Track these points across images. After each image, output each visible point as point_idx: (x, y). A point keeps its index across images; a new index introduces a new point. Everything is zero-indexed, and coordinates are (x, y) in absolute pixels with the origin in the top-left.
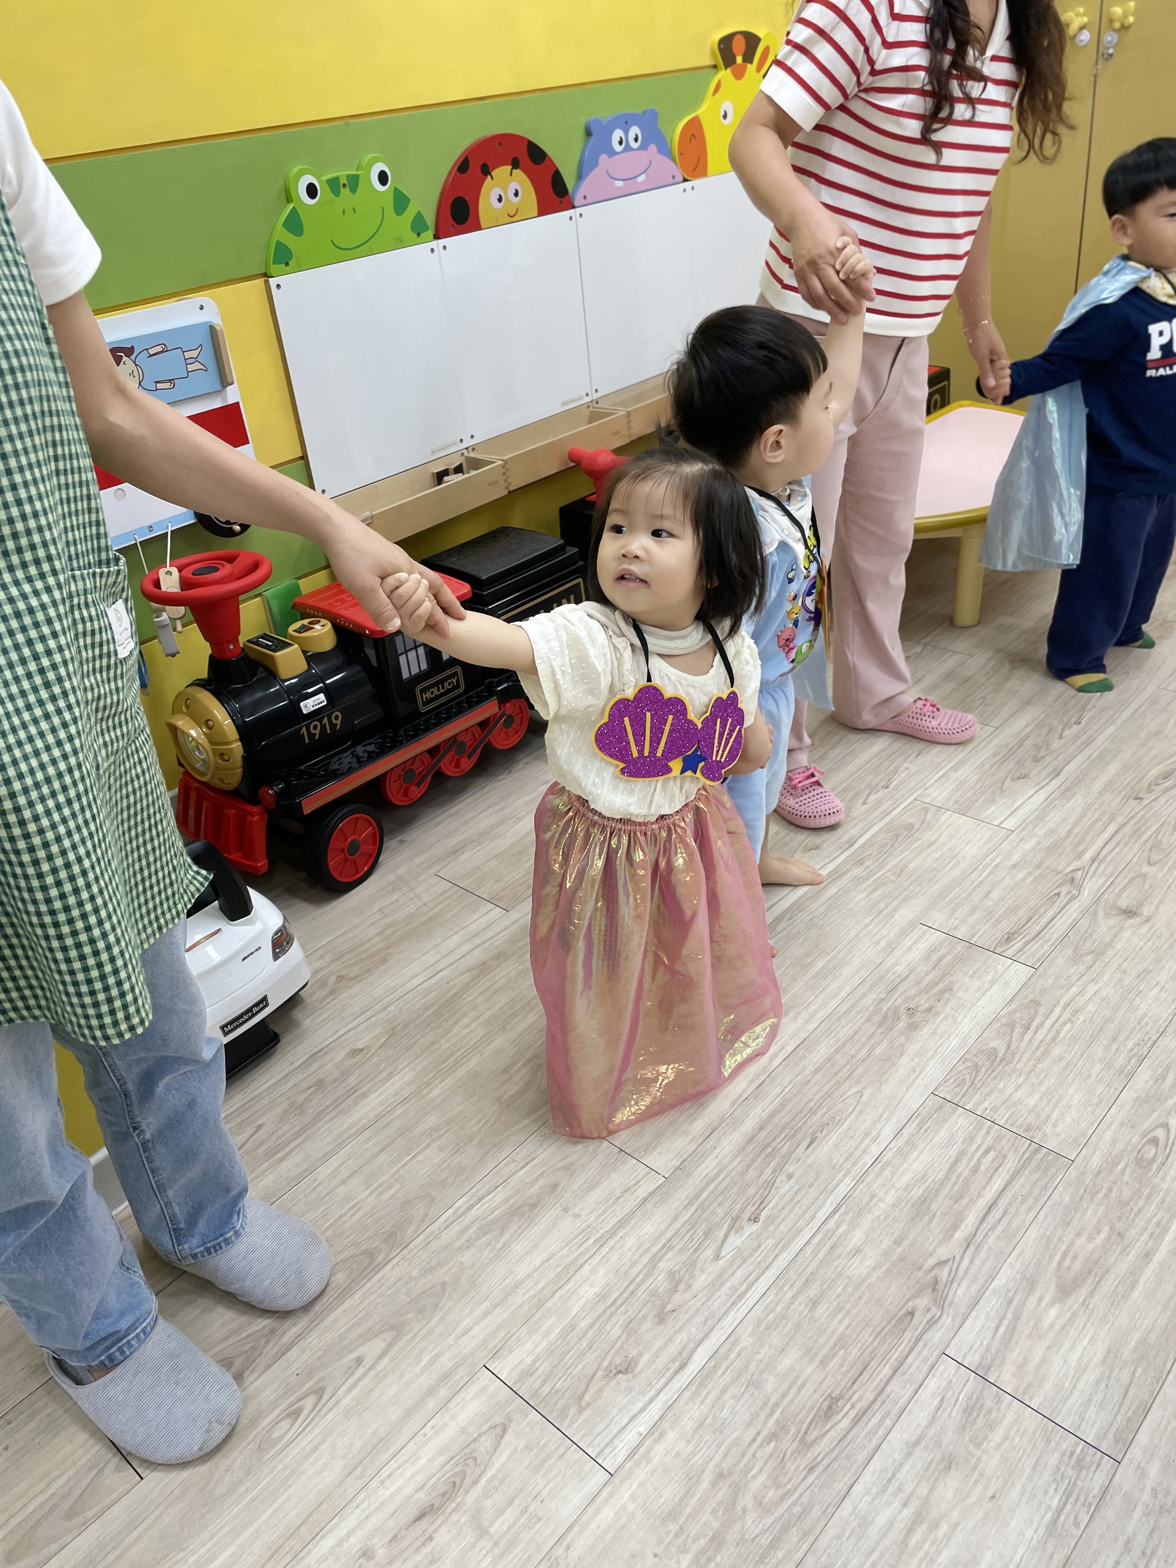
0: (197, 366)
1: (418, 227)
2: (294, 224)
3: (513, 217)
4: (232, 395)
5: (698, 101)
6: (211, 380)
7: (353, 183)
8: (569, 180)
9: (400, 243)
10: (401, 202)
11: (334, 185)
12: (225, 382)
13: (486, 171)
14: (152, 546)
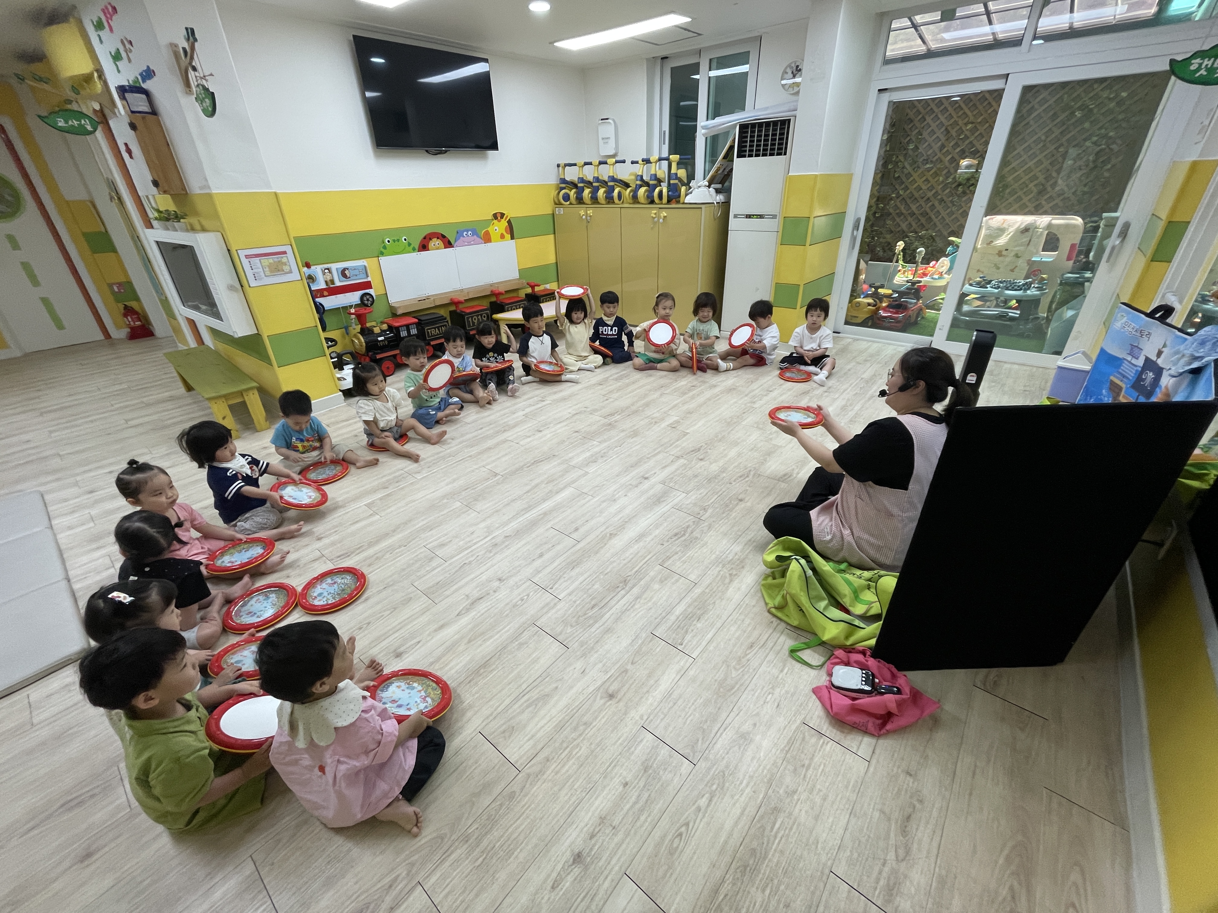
0: (362, 273)
1: (414, 249)
2: (385, 248)
3: (438, 249)
4: (369, 279)
5: (489, 226)
6: (365, 276)
7: (398, 240)
8: (452, 242)
9: (409, 252)
10: (409, 244)
11: (394, 241)
12: (367, 276)
13: (430, 239)
14: (351, 306)
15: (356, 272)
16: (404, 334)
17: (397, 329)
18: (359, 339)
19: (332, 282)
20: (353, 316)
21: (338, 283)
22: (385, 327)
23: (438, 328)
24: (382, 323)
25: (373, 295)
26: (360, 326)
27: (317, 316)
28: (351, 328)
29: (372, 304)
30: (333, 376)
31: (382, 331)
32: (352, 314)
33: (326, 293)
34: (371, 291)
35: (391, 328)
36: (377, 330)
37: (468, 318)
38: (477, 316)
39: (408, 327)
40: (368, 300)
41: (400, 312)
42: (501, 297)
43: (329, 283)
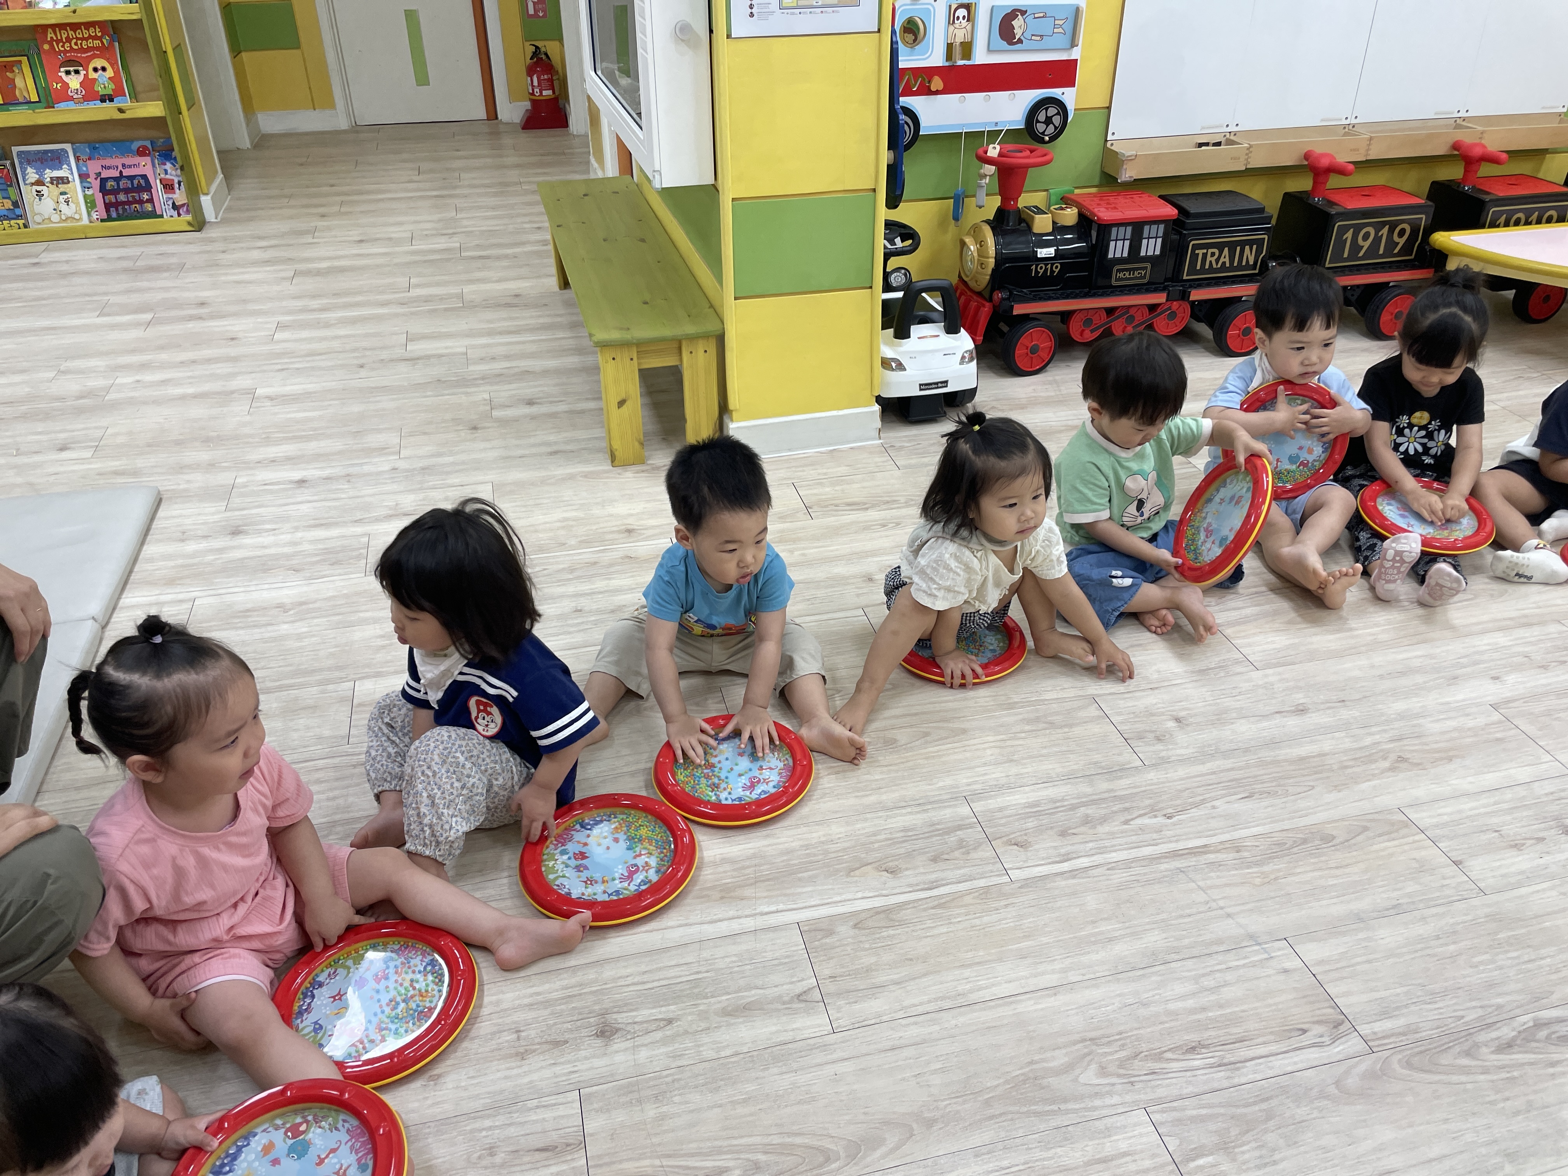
0: (1060, 30)
4: (1075, 54)
6: (1065, 41)
12: (1073, 44)
14: (993, 135)
15: (1046, 26)
16: (1118, 249)
17: (1105, 229)
18: (981, 243)
19: (967, 48)
20: (991, 169)
21: (981, 57)
22: (1070, 216)
23: (1232, 246)
24: (1066, 201)
25: (1070, 107)
26: (996, 202)
27: (885, 157)
28: (970, 203)
29: (1053, 138)
30: (872, 348)
31: (1058, 229)
32: (990, 161)
33: (937, 83)
34: (1068, 95)
35: (1085, 222)
36: (1042, 224)
37: (1344, 230)
38: (1379, 227)
39: (1138, 228)
40: (1048, 121)
41: (1128, 174)
42: (1486, 170)
43: (957, 51)
